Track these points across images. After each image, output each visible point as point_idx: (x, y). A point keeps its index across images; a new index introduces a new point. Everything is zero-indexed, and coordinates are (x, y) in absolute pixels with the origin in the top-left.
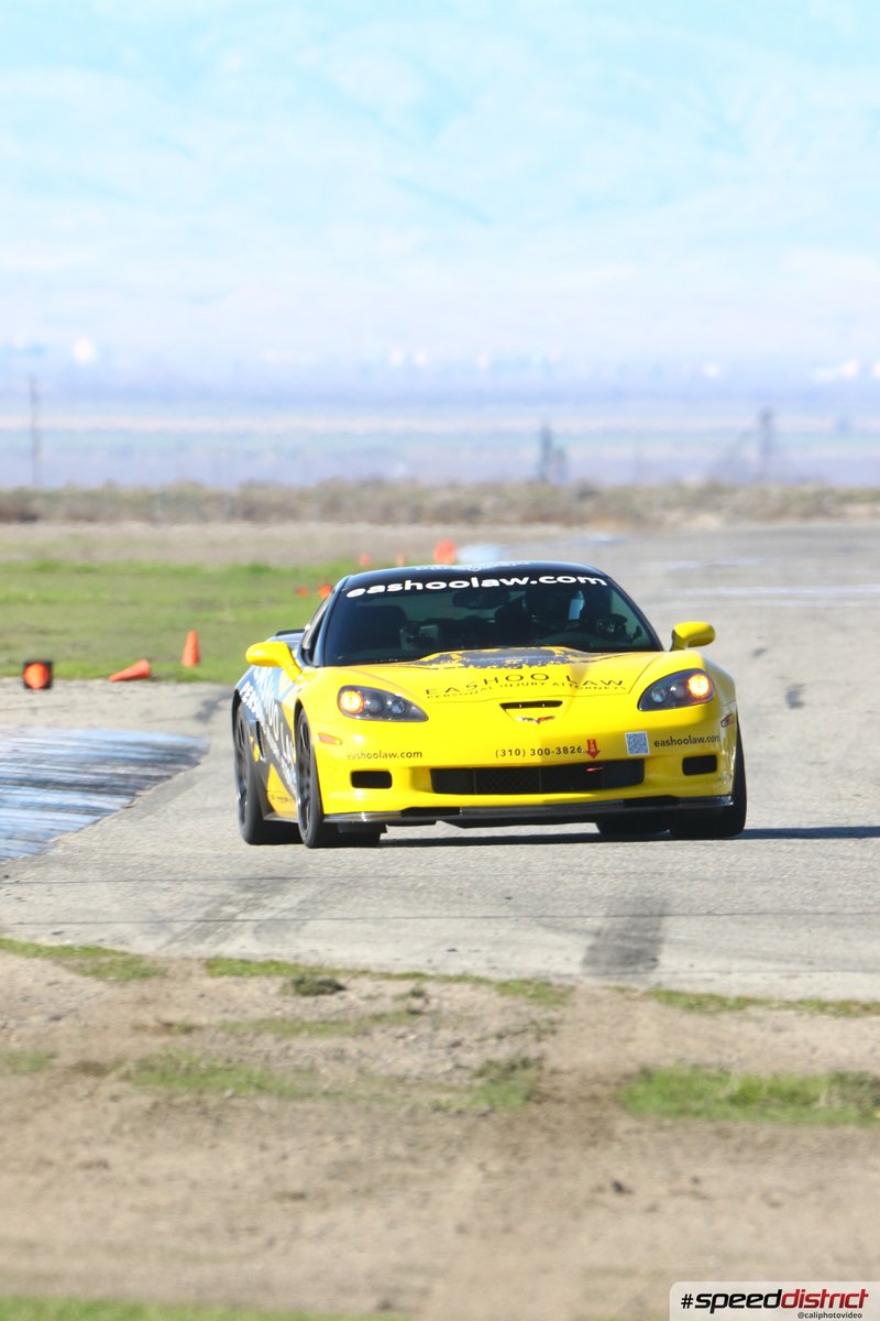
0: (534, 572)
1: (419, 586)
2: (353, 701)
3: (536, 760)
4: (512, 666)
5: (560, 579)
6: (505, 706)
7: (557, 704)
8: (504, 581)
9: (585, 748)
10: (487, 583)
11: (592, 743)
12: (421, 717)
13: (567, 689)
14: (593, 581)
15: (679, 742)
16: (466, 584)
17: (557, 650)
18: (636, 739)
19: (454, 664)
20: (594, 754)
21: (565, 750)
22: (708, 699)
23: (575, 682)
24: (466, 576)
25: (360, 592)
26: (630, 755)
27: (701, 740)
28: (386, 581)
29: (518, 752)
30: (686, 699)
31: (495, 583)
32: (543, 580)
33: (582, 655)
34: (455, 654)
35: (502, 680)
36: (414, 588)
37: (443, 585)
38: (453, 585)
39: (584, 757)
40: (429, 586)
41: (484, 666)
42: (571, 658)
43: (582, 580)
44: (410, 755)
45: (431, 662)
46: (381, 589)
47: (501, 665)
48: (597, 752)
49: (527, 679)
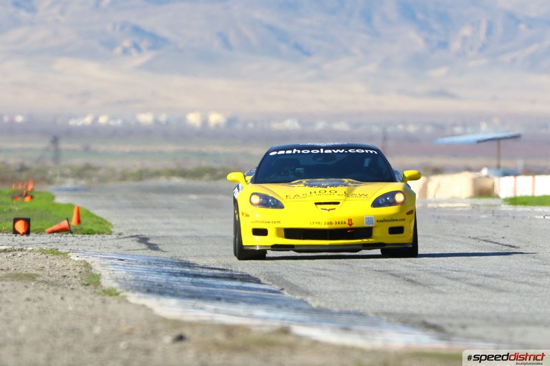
0: (347, 148)
1: (299, 152)
2: (256, 199)
3: (327, 227)
4: (323, 187)
5: (357, 151)
6: (316, 204)
7: (338, 203)
8: (334, 151)
9: (347, 222)
10: (326, 151)
11: (350, 220)
12: (282, 207)
13: (343, 197)
14: (371, 152)
15: (387, 221)
16: (318, 151)
17: (346, 180)
18: (369, 220)
19: (302, 185)
20: (350, 225)
21: (339, 223)
22: (402, 203)
23: (347, 195)
24: (319, 148)
25: (275, 153)
26: (366, 225)
27: (397, 220)
28: (285, 149)
29: (319, 223)
30: (393, 203)
31: (330, 151)
32: (350, 151)
33: (356, 183)
34: (304, 181)
35: (317, 193)
36: (297, 152)
37: (308, 151)
38: (312, 151)
39: (346, 226)
40: (303, 152)
41: (312, 186)
42: (350, 184)
43: (367, 151)
44: (275, 222)
45: (293, 184)
46: (283, 152)
47: (319, 186)
48: (352, 224)
49: (328, 192)
